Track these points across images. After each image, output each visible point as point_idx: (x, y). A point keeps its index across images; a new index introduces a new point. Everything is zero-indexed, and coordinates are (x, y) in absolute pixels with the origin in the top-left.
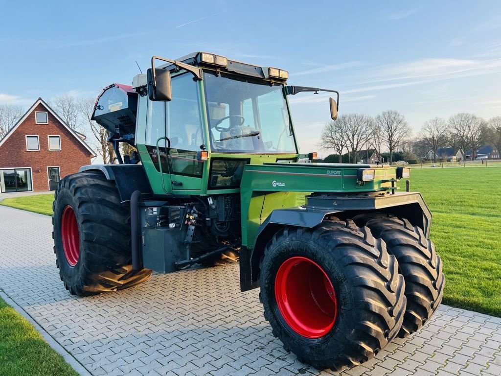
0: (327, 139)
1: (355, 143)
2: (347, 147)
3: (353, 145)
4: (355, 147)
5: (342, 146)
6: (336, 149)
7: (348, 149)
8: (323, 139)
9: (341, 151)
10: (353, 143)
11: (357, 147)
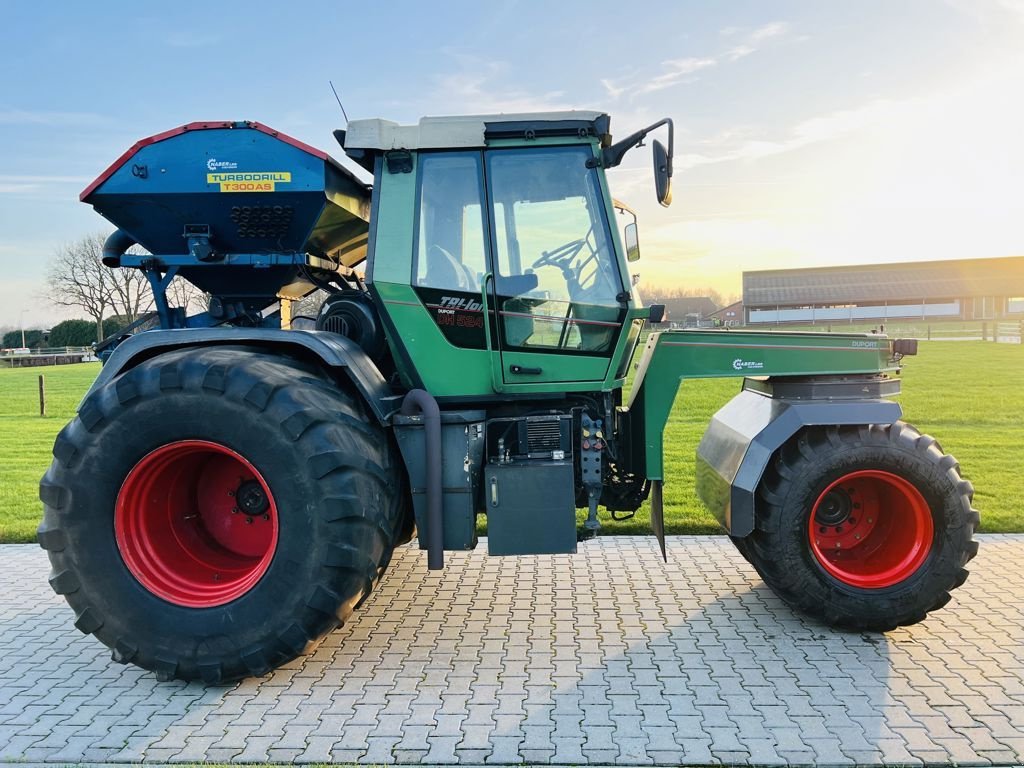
0: (65, 284)
1: (133, 297)
2: (113, 304)
3: (129, 302)
4: (133, 305)
5: (101, 300)
6: (87, 308)
7: (115, 309)
8: (53, 283)
9: (101, 313)
10: (127, 297)
11: (137, 306)
